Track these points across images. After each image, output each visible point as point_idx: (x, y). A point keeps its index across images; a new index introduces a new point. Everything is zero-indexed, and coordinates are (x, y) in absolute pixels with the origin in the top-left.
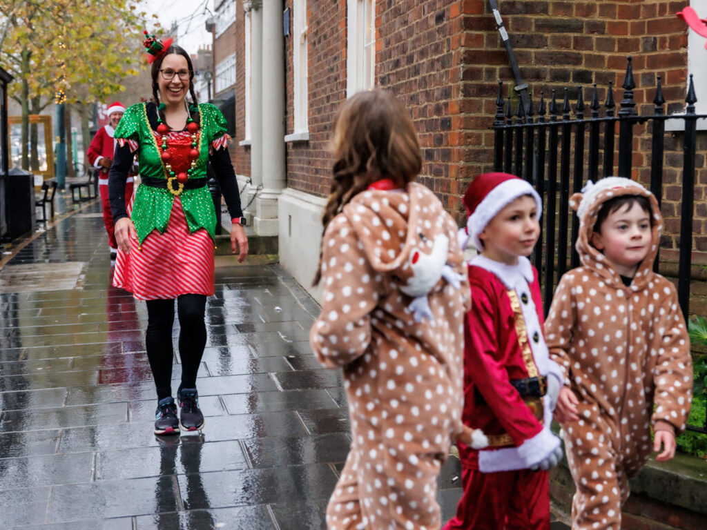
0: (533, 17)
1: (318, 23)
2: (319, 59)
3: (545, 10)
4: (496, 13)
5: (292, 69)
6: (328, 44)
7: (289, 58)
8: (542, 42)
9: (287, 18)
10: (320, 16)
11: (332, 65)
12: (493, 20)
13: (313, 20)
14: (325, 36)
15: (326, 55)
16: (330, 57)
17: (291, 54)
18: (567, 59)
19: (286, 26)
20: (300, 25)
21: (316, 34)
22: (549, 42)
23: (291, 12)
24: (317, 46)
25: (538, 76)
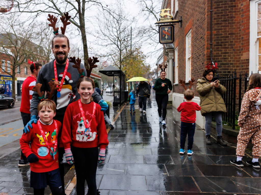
0: (220, 63)
1: (180, 64)
2: (180, 70)
3: (222, 61)
4: (213, 63)
5: (175, 72)
6: (182, 68)
7: (174, 70)
8: (221, 67)
9: (174, 64)
10: (180, 63)
11: (183, 71)
12: (212, 64)
13: (179, 64)
14: (181, 67)
15: (181, 70)
16: (182, 70)
17: (175, 70)
18: (226, 69)
19: (174, 65)
20: (176, 64)
21: (180, 66)
22: (223, 67)
23: (175, 62)
24: (180, 68)
25: (221, 72)
